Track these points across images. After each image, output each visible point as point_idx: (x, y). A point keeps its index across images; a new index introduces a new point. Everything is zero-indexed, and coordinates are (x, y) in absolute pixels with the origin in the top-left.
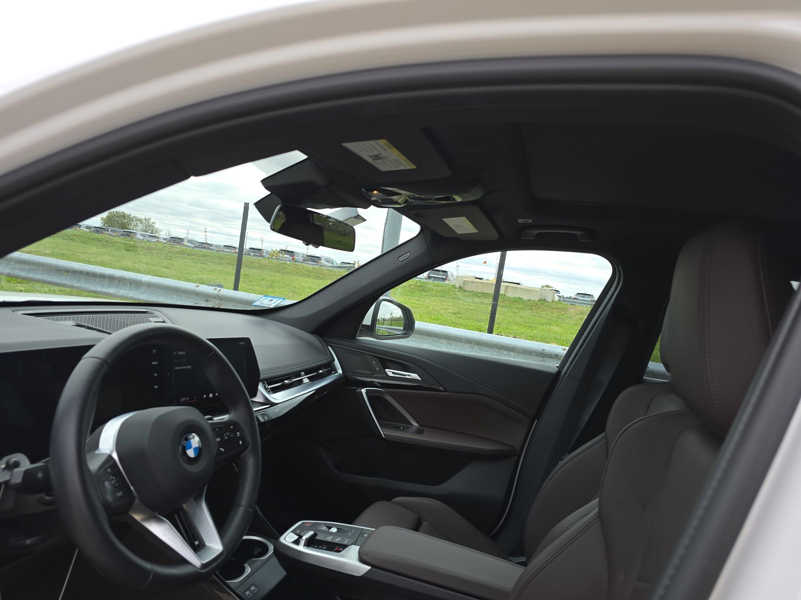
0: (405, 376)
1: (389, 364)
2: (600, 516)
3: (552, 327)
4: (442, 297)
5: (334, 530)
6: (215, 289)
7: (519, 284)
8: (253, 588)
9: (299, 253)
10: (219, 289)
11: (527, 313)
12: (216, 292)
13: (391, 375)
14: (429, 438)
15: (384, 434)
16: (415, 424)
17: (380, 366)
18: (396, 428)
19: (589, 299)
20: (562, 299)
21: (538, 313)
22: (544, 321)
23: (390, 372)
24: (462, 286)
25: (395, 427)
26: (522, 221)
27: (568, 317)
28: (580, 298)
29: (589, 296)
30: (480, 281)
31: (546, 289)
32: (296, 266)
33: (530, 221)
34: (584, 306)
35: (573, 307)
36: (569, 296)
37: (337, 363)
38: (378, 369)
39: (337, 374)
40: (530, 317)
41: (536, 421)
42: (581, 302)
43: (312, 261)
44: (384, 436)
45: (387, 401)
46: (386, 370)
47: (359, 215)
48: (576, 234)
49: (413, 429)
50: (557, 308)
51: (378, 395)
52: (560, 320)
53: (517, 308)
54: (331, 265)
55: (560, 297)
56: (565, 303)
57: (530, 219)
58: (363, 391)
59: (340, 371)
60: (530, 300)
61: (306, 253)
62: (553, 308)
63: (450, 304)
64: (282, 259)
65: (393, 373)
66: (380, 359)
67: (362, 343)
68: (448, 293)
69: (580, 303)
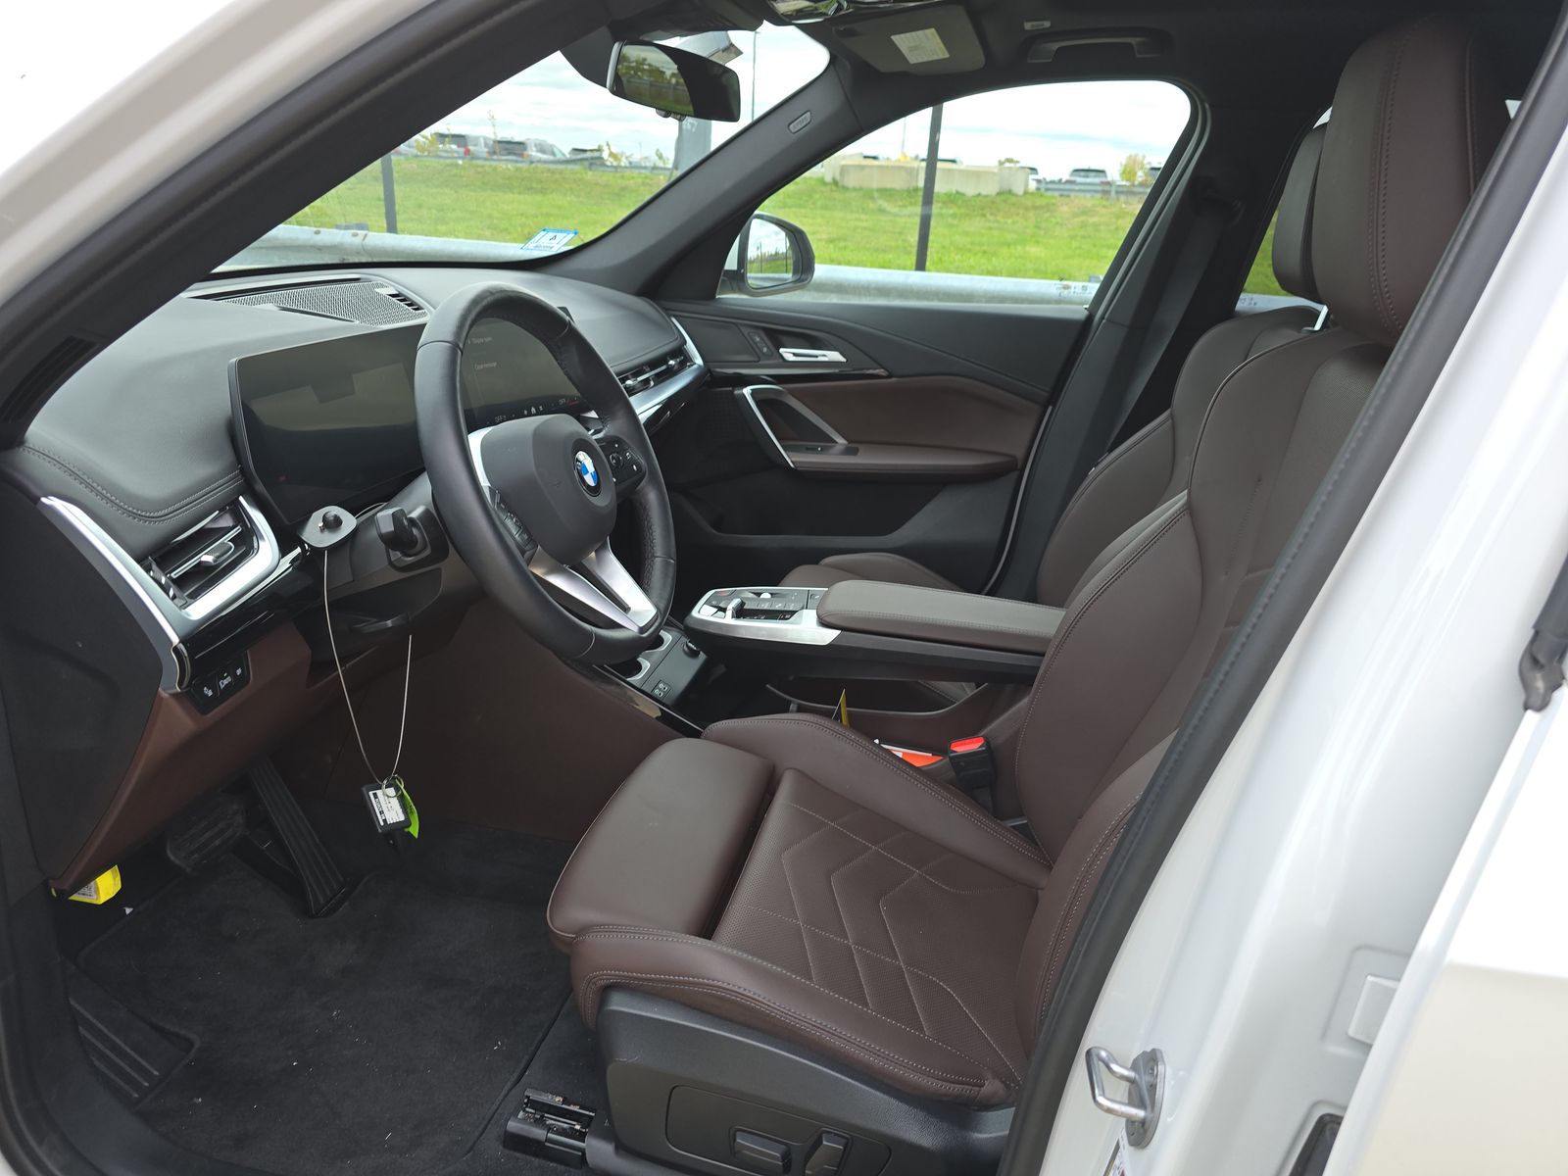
0: (817, 357)
1: (784, 339)
2: (1189, 508)
3: (1027, 248)
4: (800, 206)
5: (766, 595)
6: (355, 235)
7: (954, 161)
8: (661, 686)
9: (477, 138)
10: (362, 233)
11: (975, 225)
12: (357, 241)
13: (791, 358)
14: (869, 459)
15: (792, 462)
16: (841, 441)
17: (769, 344)
18: (813, 450)
19: (1097, 180)
20: (1043, 186)
21: (997, 222)
22: (1009, 237)
23: (788, 353)
24: (838, 177)
25: (807, 449)
26: (1033, 26)
27: (1057, 223)
28: (1080, 180)
29: (1098, 173)
30: (875, 162)
31: (1010, 168)
32: (480, 170)
33: (1047, 24)
34: (1088, 195)
35: (1067, 200)
36: (1056, 179)
37: (691, 346)
38: (765, 350)
39: (695, 366)
40: (983, 231)
41: (1050, 408)
42: (1082, 187)
43: (509, 154)
44: (792, 465)
45: (789, 406)
46: (782, 350)
47: (732, 45)
48: (1130, 45)
49: (838, 448)
50: (1035, 208)
51: (773, 396)
52: (1042, 232)
53: (954, 216)
54: (551, 158)
55: (1039, 181)
56: (1049, 193)
57: (1045, 19)
58: (747, 391)
59: (699, 361)
60: (979, 195)
61: (493, 137)
62: (1027, 209)
63: (819, 220)
64: (444, 154)
65: (795, 354)
66: (767, 331)
67: (730, 304)
68: (810, 196)
69: (1080, 191)
